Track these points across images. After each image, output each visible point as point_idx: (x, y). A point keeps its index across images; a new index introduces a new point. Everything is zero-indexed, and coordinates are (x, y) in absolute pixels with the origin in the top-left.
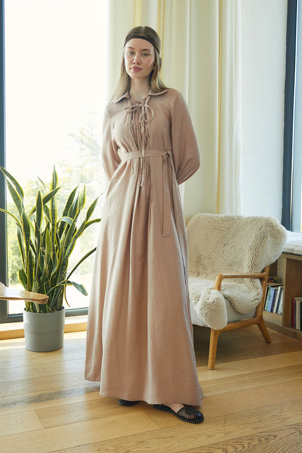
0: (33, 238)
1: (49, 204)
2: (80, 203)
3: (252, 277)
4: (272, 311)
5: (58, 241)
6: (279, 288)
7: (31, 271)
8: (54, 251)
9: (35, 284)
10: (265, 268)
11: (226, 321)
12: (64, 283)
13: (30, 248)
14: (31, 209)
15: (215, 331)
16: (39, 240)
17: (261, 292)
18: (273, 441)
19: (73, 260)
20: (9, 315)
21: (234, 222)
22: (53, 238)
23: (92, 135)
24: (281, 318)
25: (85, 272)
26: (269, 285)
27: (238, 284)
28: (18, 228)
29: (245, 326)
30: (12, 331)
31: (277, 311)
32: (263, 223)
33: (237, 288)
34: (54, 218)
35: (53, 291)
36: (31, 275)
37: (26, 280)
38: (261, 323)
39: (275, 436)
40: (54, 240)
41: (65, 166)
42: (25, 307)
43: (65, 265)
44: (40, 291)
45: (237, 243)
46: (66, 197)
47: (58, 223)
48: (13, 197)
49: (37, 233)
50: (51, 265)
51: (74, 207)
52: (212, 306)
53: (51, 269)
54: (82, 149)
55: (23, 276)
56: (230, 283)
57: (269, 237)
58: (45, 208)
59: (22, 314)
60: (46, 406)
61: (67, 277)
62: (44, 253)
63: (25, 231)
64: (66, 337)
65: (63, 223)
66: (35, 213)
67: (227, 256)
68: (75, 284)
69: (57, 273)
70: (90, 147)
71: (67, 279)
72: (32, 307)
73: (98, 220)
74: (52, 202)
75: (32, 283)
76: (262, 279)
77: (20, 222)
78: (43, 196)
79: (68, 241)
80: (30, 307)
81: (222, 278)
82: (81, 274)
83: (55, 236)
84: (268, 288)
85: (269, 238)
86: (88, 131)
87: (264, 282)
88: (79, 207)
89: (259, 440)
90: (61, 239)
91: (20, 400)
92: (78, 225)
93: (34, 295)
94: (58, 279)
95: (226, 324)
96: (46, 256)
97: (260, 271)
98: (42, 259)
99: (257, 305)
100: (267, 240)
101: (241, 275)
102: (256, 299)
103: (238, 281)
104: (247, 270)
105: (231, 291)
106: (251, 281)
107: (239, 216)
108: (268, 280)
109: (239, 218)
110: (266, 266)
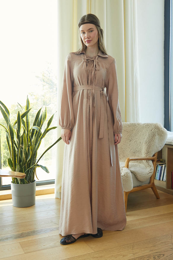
0: (16, 139)
1: (25, 119)
2: (44, 117)
3: (147, 160)
4: (160, 179)
5: (31, 141)
6: (164, 165)
7: (15, 159)
8: (28, 146)
9: (18, 167)
10: (155, 154)
11: (133, 186)
12: (35, 166)
13: (14, 145)
14: (14, 122)
15: (126, 192)
16: (19, 141)
17: (153, 168)
18: (162, 258)
19: (40, 152)
20: (2, 186)
21: (136, 127)
22: (28, 139)
23: (50, 77)
24: (165, 183)
25: (47, 159)
26: (157, 164)
27: (139, 164)
28: (7, 134)
29: (144, 189)
30: (4, 195)
31: (163, 179)
32: (153, 127)
33: (138, 166)
34: (28, 127)
35: (28, 171)
36: (15, 162)
37: (12, 164)
38: (153, 187)
39: (164, 255)
40: (29, 140)
41: (34, 95)
42: (12, 180)
43: (35, 155)
44: (21, 171)
45: (138, 139)
46: (35, 114)
47: (30, 130)
48: (3, 115)
49: (18, 136)
50: (27, 155)
51: (40, 120)
52: (124, 177)
53: (27, 158)
54: (44, 85)
55: (10, 162)
56: (134, 164)
57: (157, 135)
58: (23, 121)
59: (10, 185)
60: (26, 240)
61: (36, 162)
62: (22, 148)
63: (11, 135)
64: (37, 198)
65: (33, 130)
66: (17, 124)
67: (132, 147)
68: (41, 166)
69: (30, 160)
70: (48, 84)
71: (37, 163)
72: (16, 180)
73: (54, 128)
74: (27, 117)
75: (16, 166)
76: (153, 161)
77: (7, 129)
78: (21, 114)
79: (37, 141)
80: (15, 181)
81: (129, 161)
82: (45, 160)
83: (29, 137)
84: (157, 166)
85: (157, 136)
86: (47, 75)
87: (155, 162)
88: (43, 120)
89: (154, 258)
90: (33, 139)
91: (10, 237)
92: (42, 131)
93: (17, 173)
94: (31, 163)
95: (133, 188)
96: (23, 150)
97: (152, 156)
98: (21, 152)
99: (150, 176)
100: (155, 137)
101: (141, 159)
102: (150, 173)
103: (139, 162)
104: (144, 155)
105: (135, 168)
106: (147, 162)
107: (139, 123)
108: (157, 161)
109: (139, 124)
110: (155, 153)
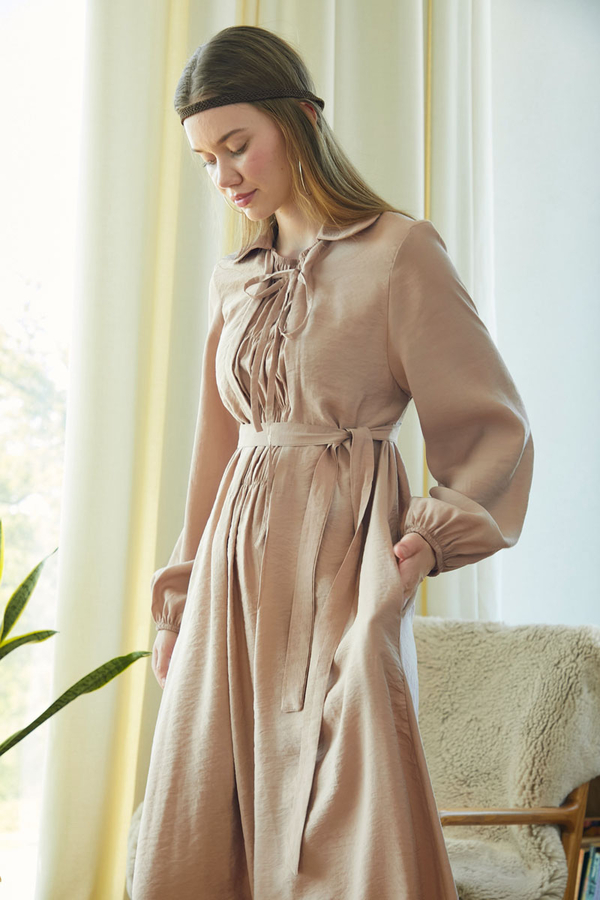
3: (534, 822)
10: (575, 791)
17: (564, 870)
21: (476, 641)
23: (30, 352)
26: (587, 846)
27: (488, 843)
32: (565, 646)
45: (486, 710)
56: (465, 842)
57: (585, 690)
67: (453, 751)
70: (22, 388)
73: (40, 636)
76: (564, 827)
84: (587, 856)
85: (586, 695)
87: (573, 837)
97: (557, 803)
100: (578, 701)
101: (498, 816)
102: (546, 894)
103: (487, 834)
104: (515, 797)
105: (467, 869)
106: (531, 834)
107: (490, 624)
108: (586, 829)
109: (490, 629)
110: (577, 784)
